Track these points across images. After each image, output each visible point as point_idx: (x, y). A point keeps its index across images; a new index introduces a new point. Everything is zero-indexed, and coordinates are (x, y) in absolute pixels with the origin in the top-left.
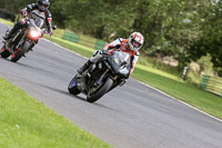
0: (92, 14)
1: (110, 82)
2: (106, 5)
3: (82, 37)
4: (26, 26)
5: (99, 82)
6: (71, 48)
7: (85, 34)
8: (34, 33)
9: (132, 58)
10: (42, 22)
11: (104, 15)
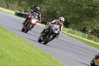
0: (81, 22)
1: (52, 36)
2: (87, 18)
3: (76, 32)
4: (30, 19)
5: (48, 37)
6: (71, 36)
7: (78, 30)
8: (33, 21)
9: (61, 27)
10: (37, 17)
11: (86, 22)
